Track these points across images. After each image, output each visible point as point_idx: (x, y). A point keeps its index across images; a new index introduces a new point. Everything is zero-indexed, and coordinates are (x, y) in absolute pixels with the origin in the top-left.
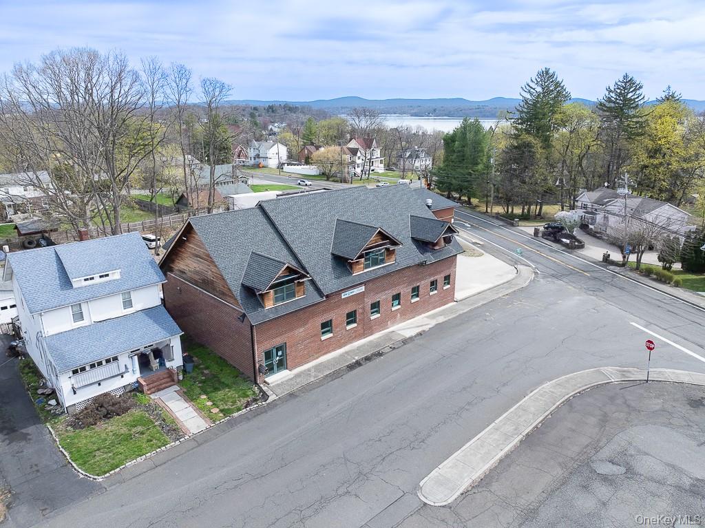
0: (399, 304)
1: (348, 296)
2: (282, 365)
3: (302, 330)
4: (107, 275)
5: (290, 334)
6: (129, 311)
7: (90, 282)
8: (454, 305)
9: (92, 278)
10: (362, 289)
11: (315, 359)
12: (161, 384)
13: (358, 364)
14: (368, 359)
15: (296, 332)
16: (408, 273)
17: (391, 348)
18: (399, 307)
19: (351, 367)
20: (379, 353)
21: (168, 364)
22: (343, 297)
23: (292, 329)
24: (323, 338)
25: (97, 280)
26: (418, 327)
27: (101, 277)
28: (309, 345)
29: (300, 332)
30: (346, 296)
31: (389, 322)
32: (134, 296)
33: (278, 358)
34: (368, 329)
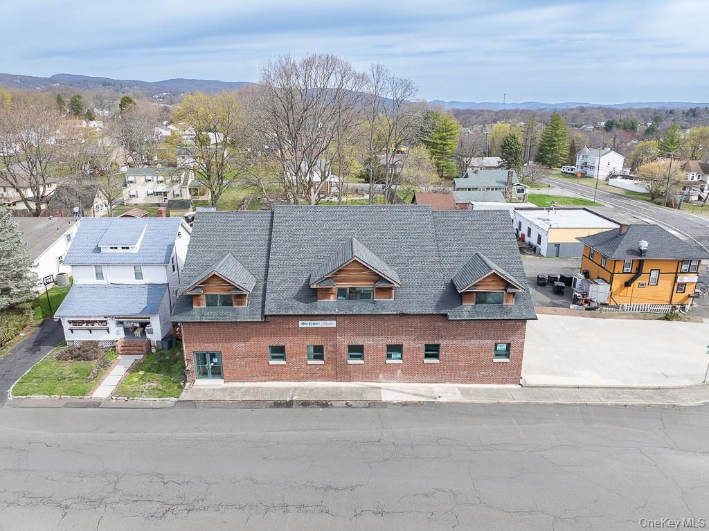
0: (401, 359)
1: (308, 326)
2: (217, 372)
3: (241, 345)
4: (128, 248)
5: (226, 345)
6: (139, 282)
7: (114, 251)
8: (514, 390)
9: (116, 248)
10: (333, 324)
11: (259, 381)
12: (133, 350)
13: (289, 404)
14: (305, 404)
15: (235, 345)
16: (417, 323)
17: (347, 404)
18: (401, 361)
19: (277, 404)
20: (327, 403)
21: (148, 336)
22: (300, 326)
23: (228, 341)
24: (271, 362)
25: (120, 250)
26: (416, 395)
27: (123, 248)
28: (253, 364)
29: (240, 347)
30: (304, 326)
31: (381, 376)
32: (144, 271)
33: (212, 364)
34: (343, 373)
